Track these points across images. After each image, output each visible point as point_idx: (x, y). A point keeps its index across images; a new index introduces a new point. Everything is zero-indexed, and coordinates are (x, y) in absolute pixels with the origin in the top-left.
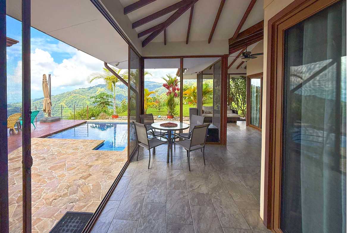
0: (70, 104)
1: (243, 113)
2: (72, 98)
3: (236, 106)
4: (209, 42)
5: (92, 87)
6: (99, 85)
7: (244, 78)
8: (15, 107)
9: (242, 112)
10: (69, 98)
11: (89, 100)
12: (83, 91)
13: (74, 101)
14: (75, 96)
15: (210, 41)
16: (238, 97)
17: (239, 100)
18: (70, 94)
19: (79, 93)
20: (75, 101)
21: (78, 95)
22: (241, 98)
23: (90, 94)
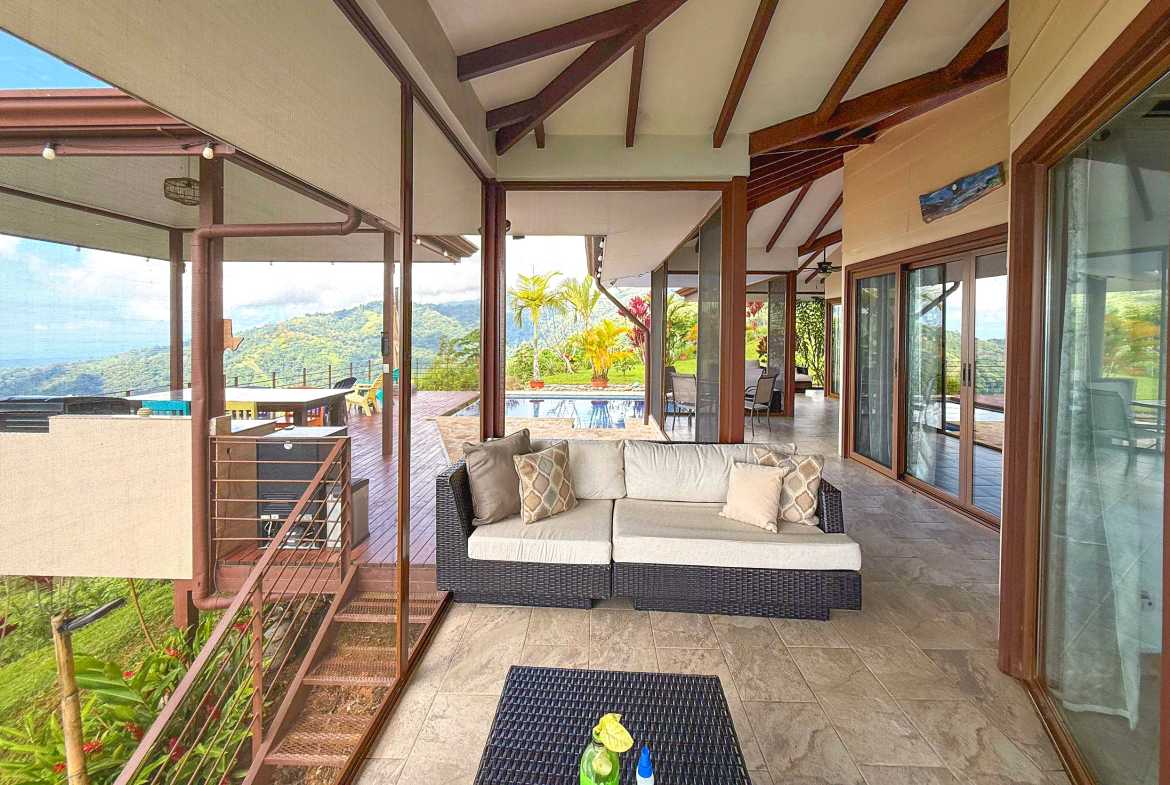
0: (276, 366)
1: (818, 376)
2: (284, 346)
3: (804, 360)
4: (768, 251)
5: (350, 312)
6: (372, 304)
7: (818, 300)
8: (83, 376)
9: (815, 373)
10: (272, 345)
11: (340, 353)
12: (319, 324)
13: (288, 356)
14: (291, 340)
15: (769, 248)
16: (807, 341)
17: (809, 348)
18: (273, 330)
19: (304, 329)
20: (292, 354)
21: (302, 335)
22: (813, 343)
23: (342, 333)
